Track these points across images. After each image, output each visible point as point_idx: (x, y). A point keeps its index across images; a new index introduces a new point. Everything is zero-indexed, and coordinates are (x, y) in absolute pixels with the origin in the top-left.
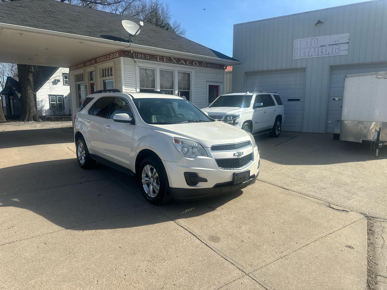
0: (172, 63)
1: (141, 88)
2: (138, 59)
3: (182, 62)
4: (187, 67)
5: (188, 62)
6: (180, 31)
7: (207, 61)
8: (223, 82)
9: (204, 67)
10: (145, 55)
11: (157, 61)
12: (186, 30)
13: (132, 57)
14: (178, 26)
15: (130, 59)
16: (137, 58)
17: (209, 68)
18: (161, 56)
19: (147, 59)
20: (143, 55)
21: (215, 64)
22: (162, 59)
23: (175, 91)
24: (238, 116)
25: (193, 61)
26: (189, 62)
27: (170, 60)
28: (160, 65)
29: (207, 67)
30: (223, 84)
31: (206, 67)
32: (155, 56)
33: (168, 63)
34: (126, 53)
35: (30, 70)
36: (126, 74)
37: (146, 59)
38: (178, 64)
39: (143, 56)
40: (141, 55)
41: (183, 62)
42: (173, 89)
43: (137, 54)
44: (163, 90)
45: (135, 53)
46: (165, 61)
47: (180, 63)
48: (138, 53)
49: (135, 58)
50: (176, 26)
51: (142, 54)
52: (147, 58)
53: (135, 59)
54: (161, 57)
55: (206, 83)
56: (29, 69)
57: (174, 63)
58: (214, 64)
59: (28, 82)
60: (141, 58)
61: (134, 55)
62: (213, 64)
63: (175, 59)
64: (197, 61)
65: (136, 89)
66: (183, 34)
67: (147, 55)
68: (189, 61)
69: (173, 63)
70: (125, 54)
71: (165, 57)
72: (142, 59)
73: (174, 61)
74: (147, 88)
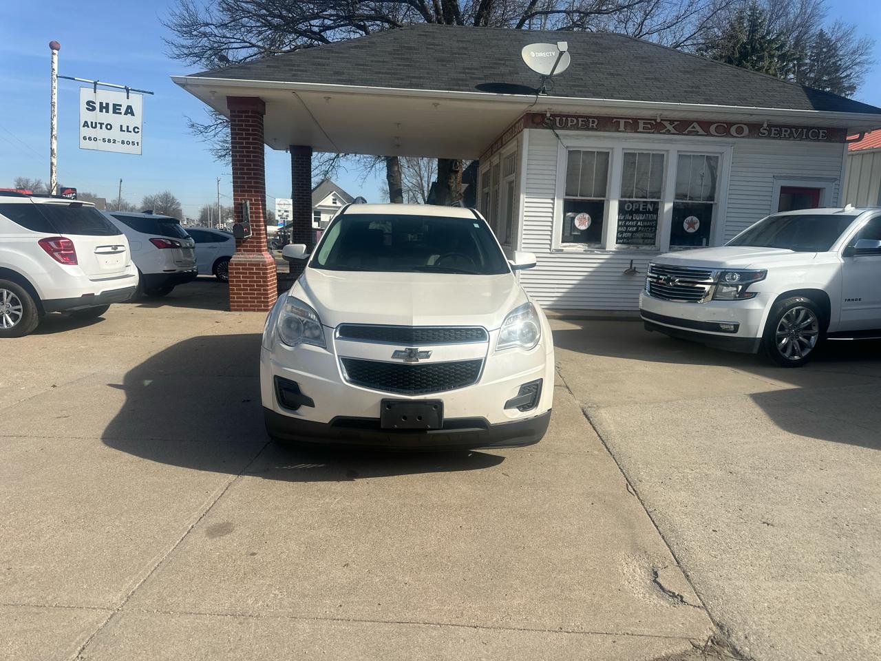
0: (661, 133)
1: (568, 197)
2: (568, 129)
3: (694, 127)
4: (708, 142)
5: (712, 129)
6: (854, 45)
7: (782, 121)
8: (836, 179)
9: (769, 137)
10: (586, 118)
11: (620, 131)
12: (873, 43)
13: (552, 127)
14: (846, 34)
15: (547, 132)
16: (565, 127)
17: (788, 139)
18: (629, 119)
19: (592, 129)
20: (580, 119)
21: (808, 128)
22: (633, 124)
23: (663, 203)
24: (763, 274)
25: (730, 124)
26: (717, 127)
27: (655, 125)
28: (626, 139)
29: (779, 136)
30: (837, 182)
31: (774, 138)
32: (615, 120)
33: (649, 133)
34: (538, 120)
35: (453, 168)
36: (532, 167)
37: (588, 129)
38: (681, 133)
39: (580, 122)
40: (575, 121)
41: (698, 128)
42: (659, 198)
43: (564, 119)
44: (630, 201)
45: (561, 116)
46: (640, 130)
47: (686, 132)
48: (567, 116)
49: (560, 129)
50: (840, 34)
51: (577, 117)
52: (591, 125)
53: (558, 132)
54: (630, 121)
55: (772, 180)
56: (451, 167)
57: (669, 132)
58: (805, 127)
59: (448, 190)
60: (576, 127)
61: (558, 121)
62: (803, 128)
63: (671, 122)
64: (745, 124)
65: (553, 199)
66: (861, 54)
67: (591, 120)
68: (716, 125)
69: (664, 133)
70: (533, 122)
71: (639, 119)
72: (578, 129)
73: (670, 127)
74: (583, 198)
